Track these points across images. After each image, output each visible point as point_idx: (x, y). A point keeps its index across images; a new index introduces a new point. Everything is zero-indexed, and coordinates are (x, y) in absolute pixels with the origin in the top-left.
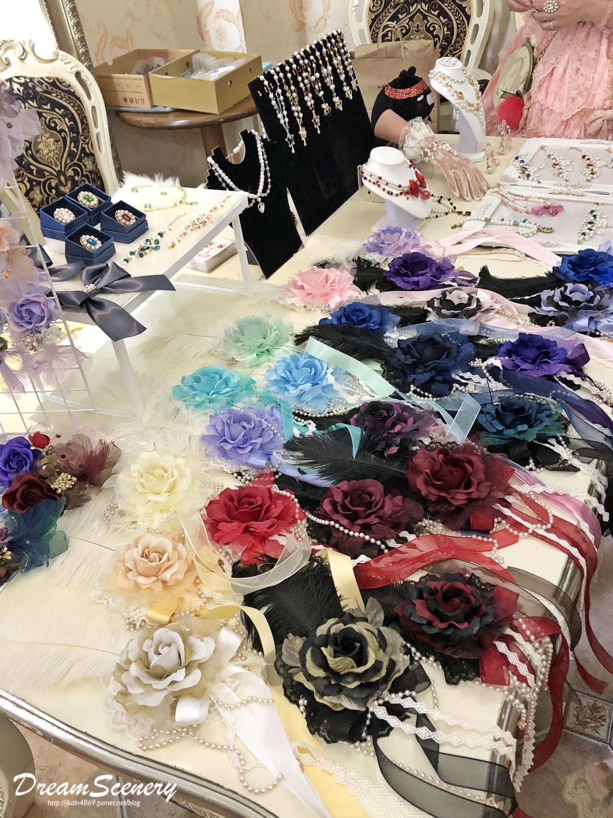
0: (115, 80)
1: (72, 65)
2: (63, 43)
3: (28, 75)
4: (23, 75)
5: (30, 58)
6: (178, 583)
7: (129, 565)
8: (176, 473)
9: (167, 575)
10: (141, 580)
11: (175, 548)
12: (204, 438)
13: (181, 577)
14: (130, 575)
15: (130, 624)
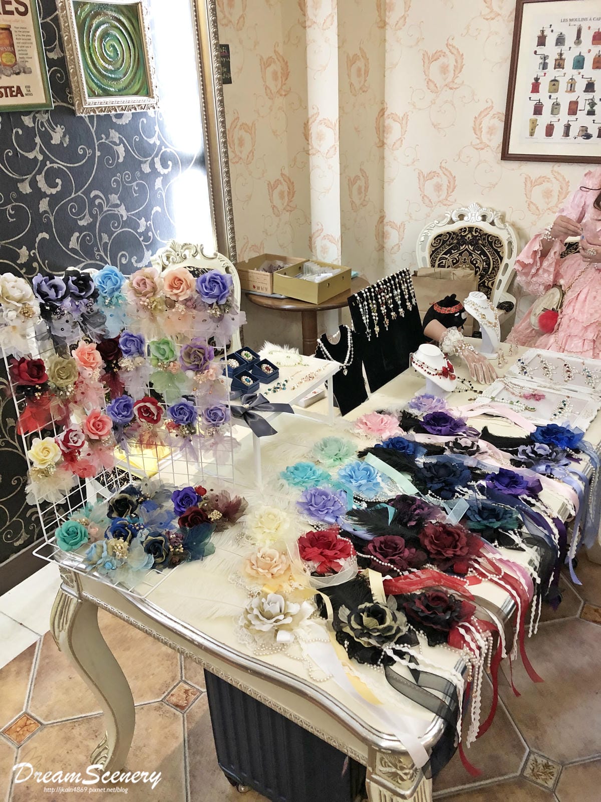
0: (249, 274)
1: (224, 262)
2: (221, 248)
3: (196, 266)
4: (193, 266)
5: (199, 257)
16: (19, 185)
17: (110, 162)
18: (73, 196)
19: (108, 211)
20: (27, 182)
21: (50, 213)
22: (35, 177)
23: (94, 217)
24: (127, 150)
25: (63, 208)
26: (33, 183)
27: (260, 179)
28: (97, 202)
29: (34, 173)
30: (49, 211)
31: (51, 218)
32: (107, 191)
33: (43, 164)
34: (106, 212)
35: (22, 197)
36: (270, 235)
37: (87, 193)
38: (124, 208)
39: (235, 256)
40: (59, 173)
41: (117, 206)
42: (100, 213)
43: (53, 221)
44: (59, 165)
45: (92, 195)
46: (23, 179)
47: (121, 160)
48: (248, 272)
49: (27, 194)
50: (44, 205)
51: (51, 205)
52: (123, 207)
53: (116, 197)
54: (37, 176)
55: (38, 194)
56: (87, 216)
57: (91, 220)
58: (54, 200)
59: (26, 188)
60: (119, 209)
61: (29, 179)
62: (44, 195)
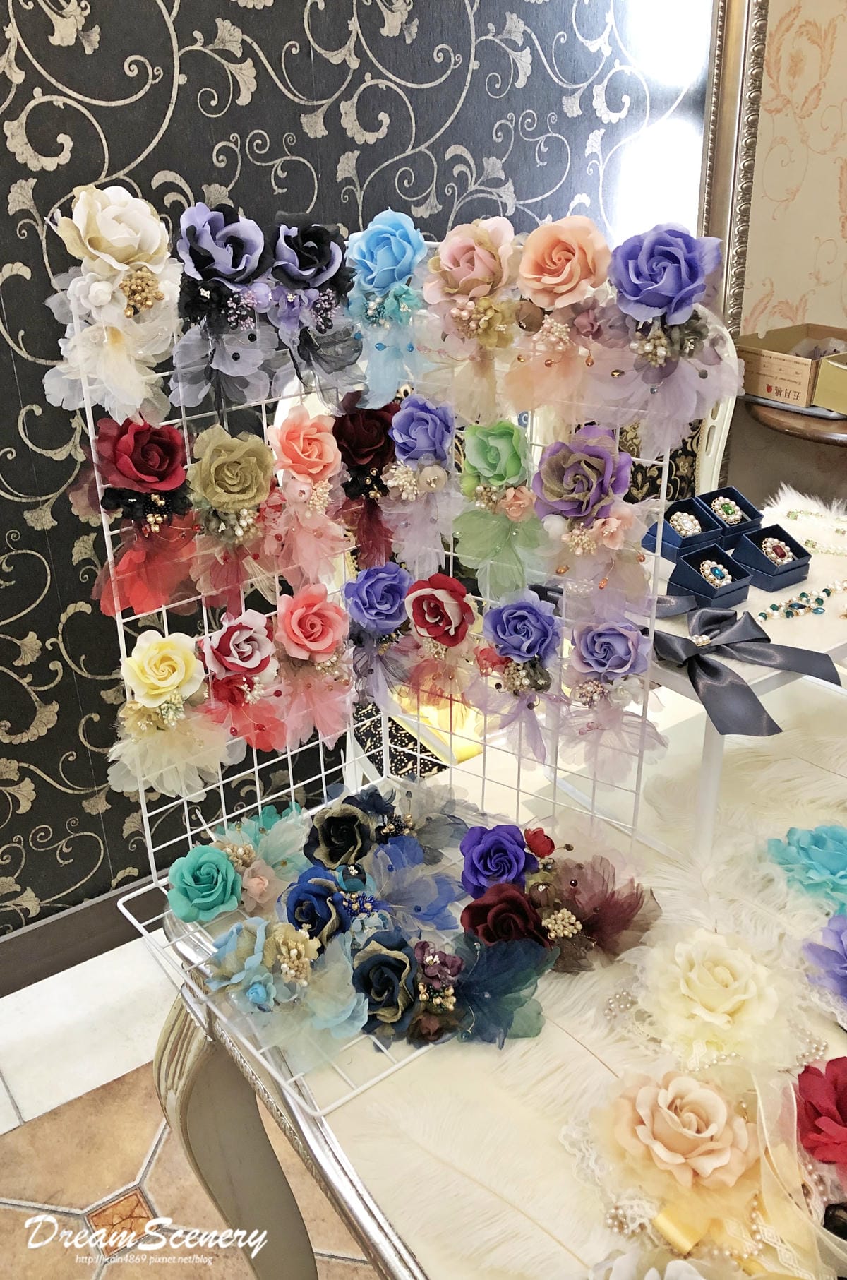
6: (721, 1188)
7: (644, 1112)
8: (753, 988)
9: (708, 1165)
10: (659, 1149)
11: (729, 1123)
12: (812, 948)
13: (731, 1180)
14: (640, 1129)
15: (615, 1217)
16: (303, 119)
17: (498, 86)
18: (409, 152)
19: (477, 191)
20: (320, 115)
21: (357, 183)
22: (336, 105)
23: (446, 202)
24: (536, 63)
25: (385, 177)
26: (332, 117)
27: (824, 153)
28: (456, 171)
29: (336, 95)
30: (355, 179)
31: (358, 194)
32: (481, 150)
33: (358, 77)
34: (471, 193)
35: (305, 144)
36: (826, 284)
37: (439, 148)
38: (512, 189)
39: (736, 317)
40: (387, 99)
41: (498, 183)
42: (459, 196)
43: (360, 202)
44: (390, 84)
45: (448, 156)
46: (313, 106)
47: (521, 83)
48: (759, 355)
49: (316, 138)
50: (346, 166)
51: (362, 167)
52: (510, 186)
53: (499, 163)
54: (343, 102)
55: (339, 141)
56: (433, 199)
57: (440, 208)
58: (369, 156)
59: (315, 127)
60: (501, 190)
61: (324, 108)
62: (350, 144)
